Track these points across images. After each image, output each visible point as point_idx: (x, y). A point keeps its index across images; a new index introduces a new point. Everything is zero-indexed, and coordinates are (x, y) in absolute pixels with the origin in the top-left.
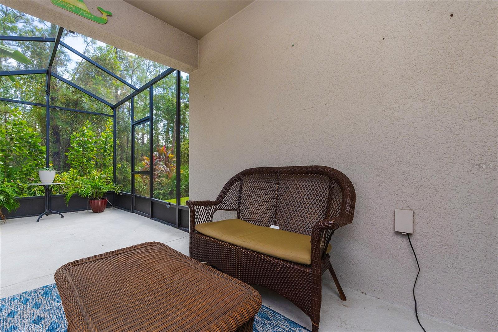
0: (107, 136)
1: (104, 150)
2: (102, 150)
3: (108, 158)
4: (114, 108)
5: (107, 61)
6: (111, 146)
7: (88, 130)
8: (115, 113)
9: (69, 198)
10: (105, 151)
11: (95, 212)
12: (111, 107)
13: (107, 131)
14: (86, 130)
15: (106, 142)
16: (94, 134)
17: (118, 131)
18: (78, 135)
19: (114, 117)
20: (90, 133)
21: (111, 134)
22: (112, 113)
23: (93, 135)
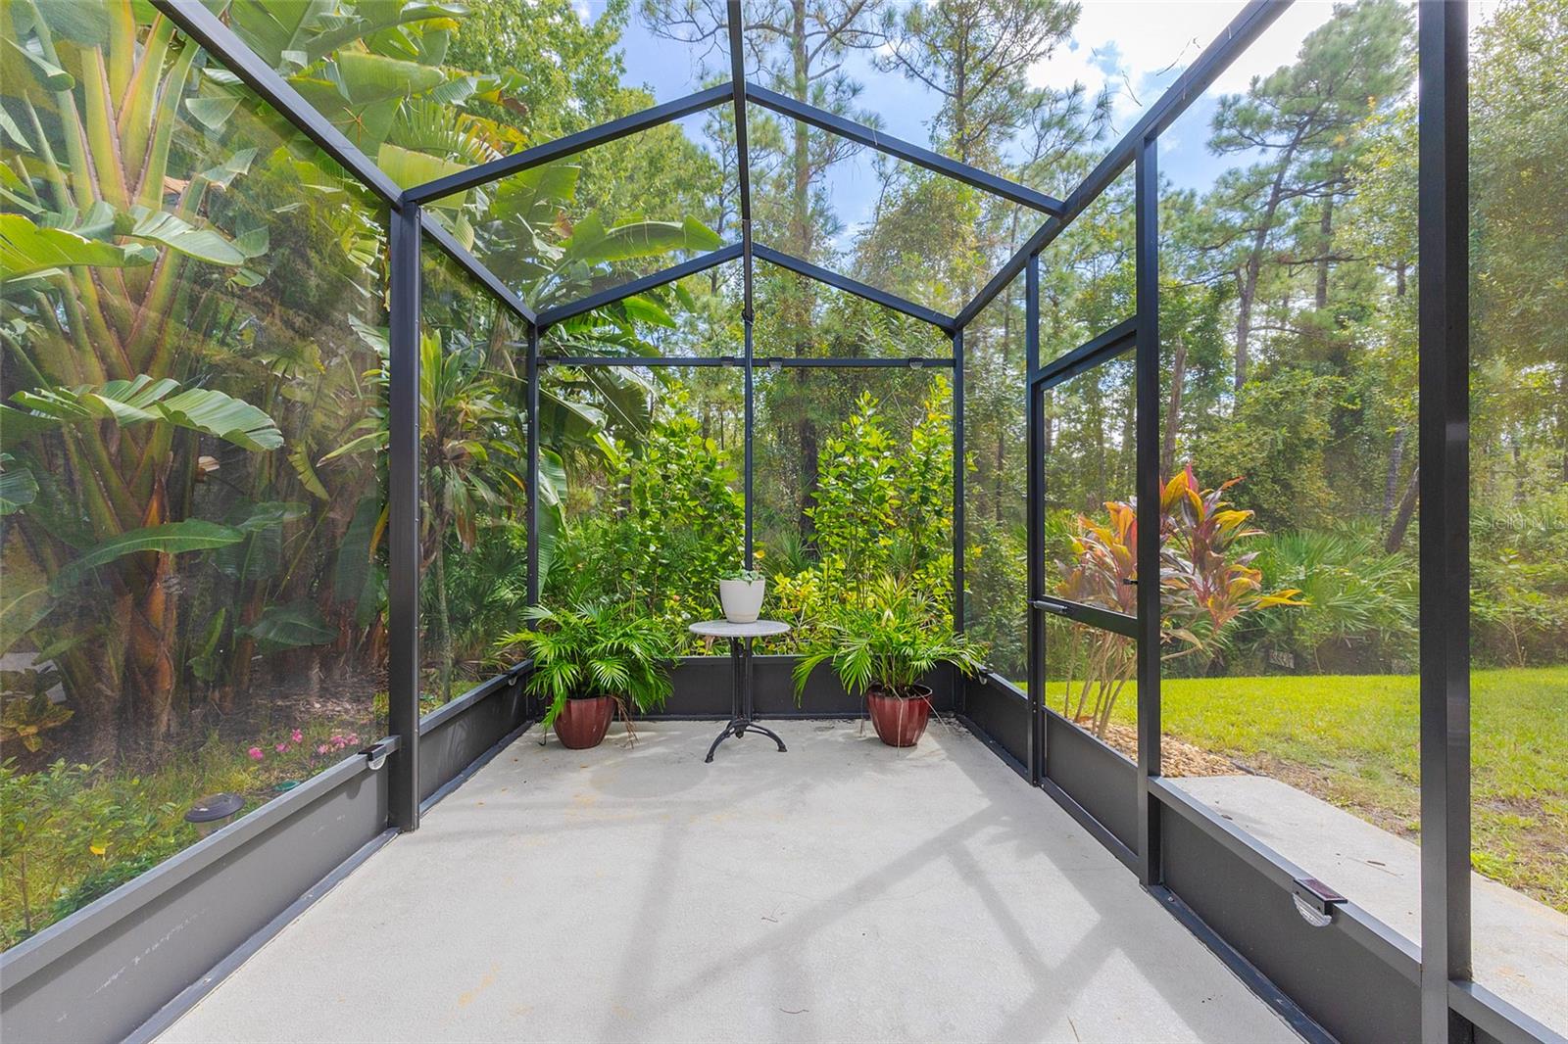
0: (929, 442)
1: (921, 497)
2: (915, 497)
3: (933, 523)
4: (953, 329)
5: (937, 202)
6: (945, 480)
7: (868, 428)
8: (959, 350)
9: (805, 678)
10: (924, 500)
11: (888, 744)
12: (943, 328)
13: (931, 423)
14: (861, 428)
15: (926, 463)
16: (887, 439)
17: (970, 417)
18: (840, 448)
19: (956, 363)
20: (876, 438)
21: (947, 433)
22: (945, 349)
23: (884, 444)
